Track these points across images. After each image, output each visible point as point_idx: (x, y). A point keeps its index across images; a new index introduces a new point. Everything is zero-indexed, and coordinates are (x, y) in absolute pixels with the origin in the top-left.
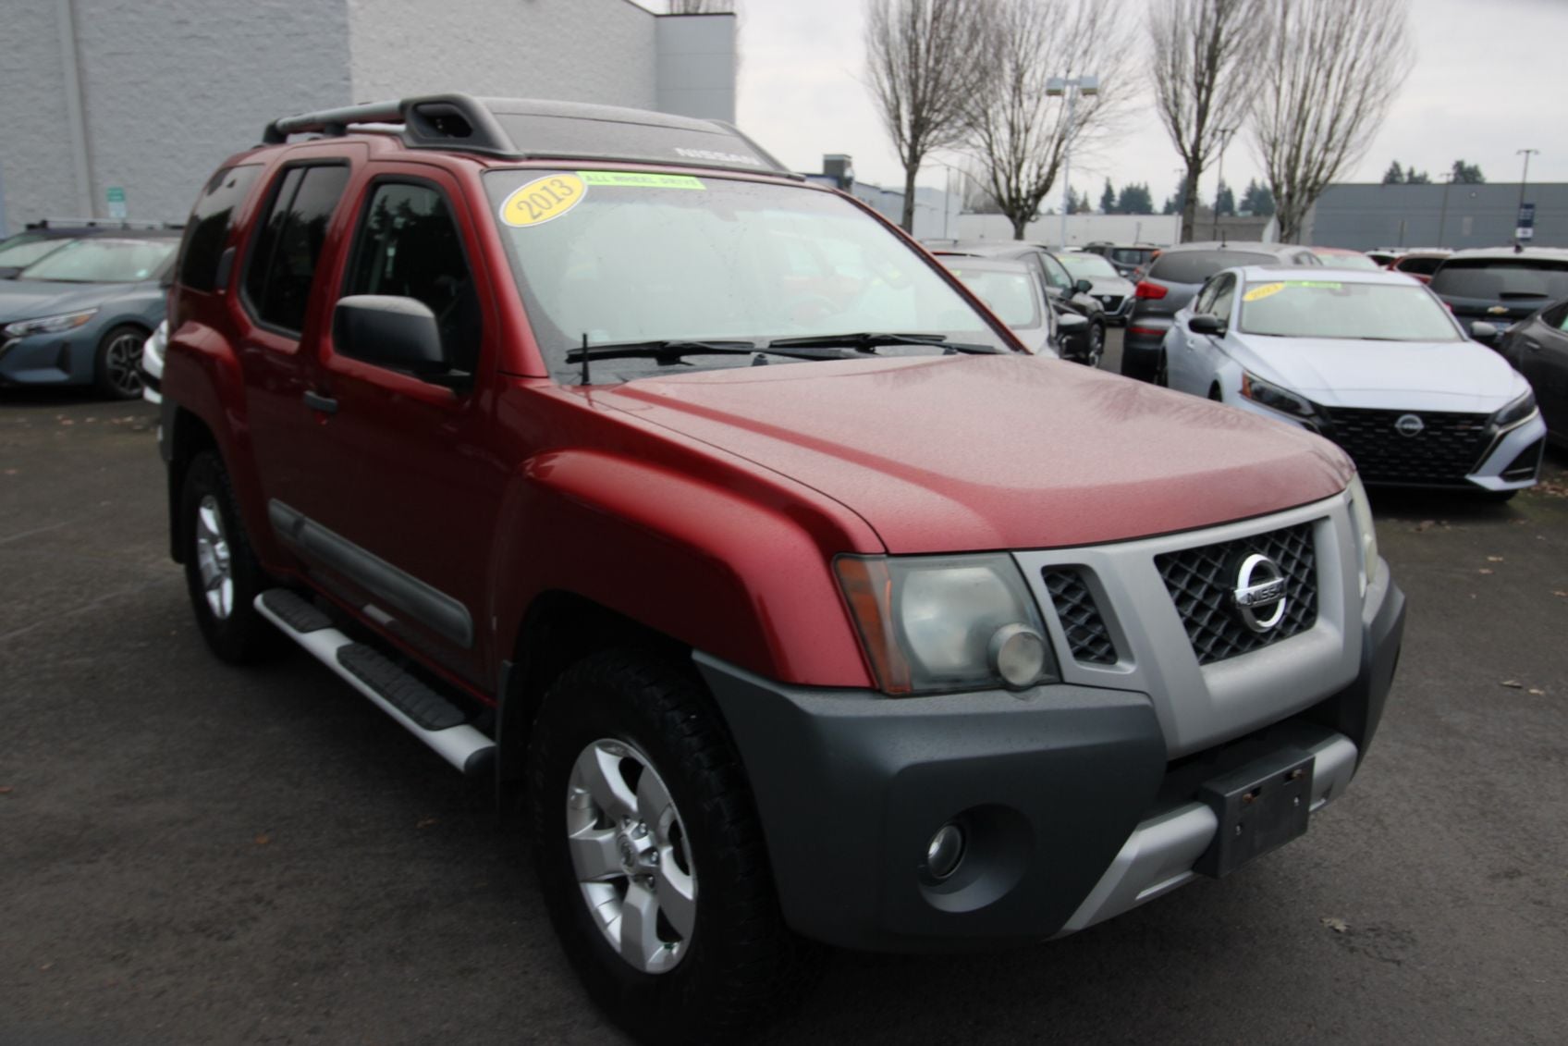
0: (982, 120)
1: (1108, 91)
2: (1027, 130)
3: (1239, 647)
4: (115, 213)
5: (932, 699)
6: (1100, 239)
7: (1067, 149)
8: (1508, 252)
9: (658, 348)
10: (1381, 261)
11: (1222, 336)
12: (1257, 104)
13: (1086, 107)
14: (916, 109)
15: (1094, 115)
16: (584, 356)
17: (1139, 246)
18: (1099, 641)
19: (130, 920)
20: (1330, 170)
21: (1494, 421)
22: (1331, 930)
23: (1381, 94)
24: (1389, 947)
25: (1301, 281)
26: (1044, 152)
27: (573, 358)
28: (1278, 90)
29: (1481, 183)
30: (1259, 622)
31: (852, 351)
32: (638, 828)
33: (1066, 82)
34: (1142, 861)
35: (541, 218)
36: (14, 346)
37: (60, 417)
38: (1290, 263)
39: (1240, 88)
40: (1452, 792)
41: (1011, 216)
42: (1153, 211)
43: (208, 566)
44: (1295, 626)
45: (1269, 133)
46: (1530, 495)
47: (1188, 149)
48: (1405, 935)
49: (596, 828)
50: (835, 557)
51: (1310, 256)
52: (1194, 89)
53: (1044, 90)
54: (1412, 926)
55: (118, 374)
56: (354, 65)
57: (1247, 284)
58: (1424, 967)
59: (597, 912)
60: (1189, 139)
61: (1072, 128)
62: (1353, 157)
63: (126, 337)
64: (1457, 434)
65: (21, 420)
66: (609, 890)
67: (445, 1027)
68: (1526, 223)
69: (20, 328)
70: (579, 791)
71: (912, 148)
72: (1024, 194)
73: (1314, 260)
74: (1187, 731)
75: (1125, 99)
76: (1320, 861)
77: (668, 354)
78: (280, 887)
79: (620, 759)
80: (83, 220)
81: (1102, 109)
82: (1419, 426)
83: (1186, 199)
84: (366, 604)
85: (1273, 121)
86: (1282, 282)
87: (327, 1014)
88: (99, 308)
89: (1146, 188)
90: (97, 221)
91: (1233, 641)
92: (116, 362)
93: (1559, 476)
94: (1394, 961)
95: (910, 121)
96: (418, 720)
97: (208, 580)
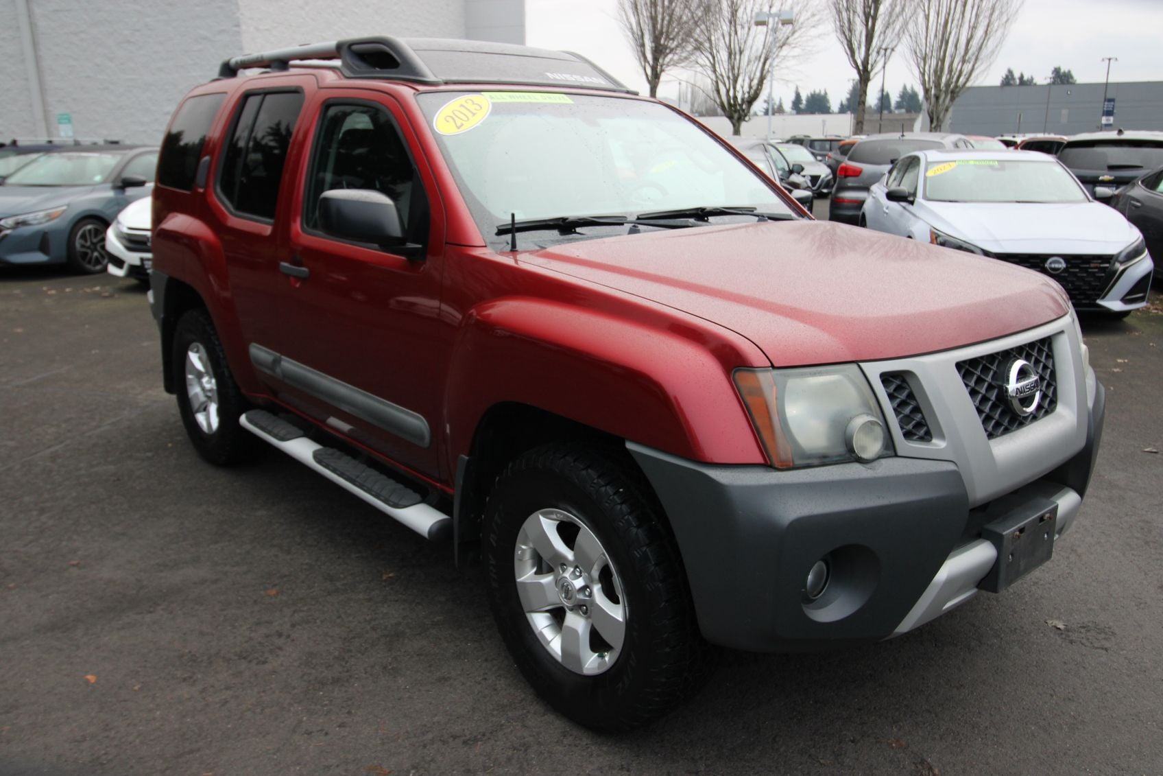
0: (707, 45)
1: (801, 20)
2: (741, 52)
3: (1009, 427)
4: (64, 134)
5: (809, 470)
6: (800, 134)
7: (771, 65)
8: (1112, 135)
9: (561, 223)
10: (1008, 144)
11: (912, 203)
12: (911, 26)
13: (784, 33)
14: (656, 39)
15: (790, 39)
16: (512, 229)
17: (829, 138)
18: (919, 425)
19: (190, 652)
20: (967, 76)
21: (1117, 260)
22: (1054, 628)
23: (1005, 18)
24: (1097, 639)
25: (968, 161)
26: (754, 69)
27: (501, 232)
28: (927, 17)
29: (1073, 84)
30: (1024, 409)
31: (692, 220)
32: (574, 572)
33: (770, 15)
34: (950, 582)
35: (462, 129)
36: (6, 236)
37: (45, 288)
38: (952, 147)
39: (898, 17)
40: (1122, 528)
41: (730, 118)
42: (831, 111)
43: (196, 394)
44: (1044, 410)
45: (921, 50)
46: (1138, 314)
47: (859, 63)
48: (1107, 630)
49: (536, 573)
50: (733, 372)
51: (965, 142)
52: (864, 18)
53: (753, 22)
54: (1111, 624)
55: (85, 254)
56: (242, 14)
57: (928, 164)
58: (1125, 652)
59: (541, 633)
60: (860, 56)
61: (775, 49)
62: (982, 68)
63: (89, 227)
64: (1090, 270)
65: (16, 291)
66: (548, 618)
67: (436, 719)
68: (1109, 113)
69: (10, 222)
70: (524, 547)
71: (654, 69)
72: (739, 101)
73: (969, 145)
74: (981, 489)
75: (814, 27)
76: (1036, 580)
77: (566, 227)
78: (293, 626)
79: (558, 522)
80: (42, 140)
81: (796, 35)
82: (1063, 265)
83: (856, 103)
84: (329, 417)
85: (924, 41)
86: (955, 161)
87: (349, 713)
88: (68, 205)
89: (826, 93)
90: (53, 139)
91: (1006, 423)
92: (83, 246)
93: (1157, 299)
94: (1102, 649)
95: (652, 48)
96: (386, 501)
97: (196, 405)
